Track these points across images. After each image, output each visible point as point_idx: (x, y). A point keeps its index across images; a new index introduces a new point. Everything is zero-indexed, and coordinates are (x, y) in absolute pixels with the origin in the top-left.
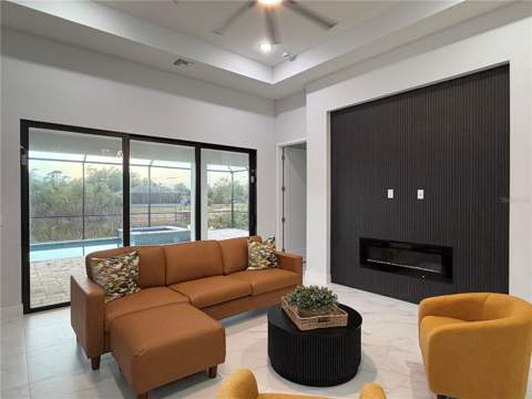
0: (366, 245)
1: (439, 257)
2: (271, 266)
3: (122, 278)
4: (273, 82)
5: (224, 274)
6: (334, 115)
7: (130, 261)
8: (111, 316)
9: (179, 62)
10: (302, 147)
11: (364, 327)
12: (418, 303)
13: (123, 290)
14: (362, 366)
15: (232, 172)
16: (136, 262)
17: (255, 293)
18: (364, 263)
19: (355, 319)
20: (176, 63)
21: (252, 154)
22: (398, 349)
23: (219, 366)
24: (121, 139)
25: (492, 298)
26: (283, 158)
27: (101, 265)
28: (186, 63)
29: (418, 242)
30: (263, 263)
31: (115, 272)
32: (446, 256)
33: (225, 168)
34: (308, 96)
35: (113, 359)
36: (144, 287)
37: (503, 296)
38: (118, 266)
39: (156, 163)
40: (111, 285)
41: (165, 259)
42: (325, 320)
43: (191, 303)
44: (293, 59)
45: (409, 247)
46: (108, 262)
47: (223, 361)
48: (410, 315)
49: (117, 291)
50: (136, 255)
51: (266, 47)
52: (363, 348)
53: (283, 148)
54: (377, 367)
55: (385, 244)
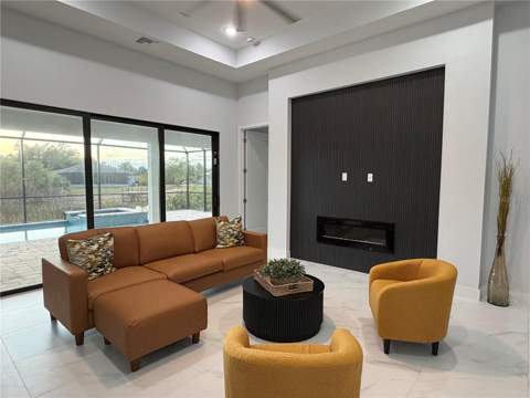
0: (323, 223)
1: (384, 232)
2: (238, 244)
3: (99, 259)
4: (236, 66)
5: (195, 253)
6: (295, 102)
7: (105, 242)
8: (92, 294)
9: (142, 40)
10: (264, 131)
11: (325, 292)
12: (368, 272)
13: (100, 270)
14: (323, 324)
15: (187, 153)
16: (111, 243)
17: (226, 269)
18: (320, 239)
19: (319, 286)
20: (138, 41)
21: (215, 136)
22: (351, 309)
23: (201, 333)
24: (81, 118)
25: (426, 262)
26: (245, 141)
27: (77, 247)
28: (149, 41)
29: (367, 219)
30: (230, 241)
31: (93, 253)
32: (389, 231)
33: (180, 148)
34: (270, 82)
35: (98, 334)
36: (119, 267)
37: (433, 260)
38: (95, 247)
39: (106, 141)
40: (89, 265)
41: (138, 239)
42: (294, 287)
43: (168, 279)
44: (257, 44)
45: (359, 224)
46: (84, 244)
47: (205, 327)
48: (360, 282)
49: (95, 271)
50: (110, 236)
51: (231, 31)
52: (324, 311)
53: (245, 131)
54: (335, 323)
55: (338, 222)
